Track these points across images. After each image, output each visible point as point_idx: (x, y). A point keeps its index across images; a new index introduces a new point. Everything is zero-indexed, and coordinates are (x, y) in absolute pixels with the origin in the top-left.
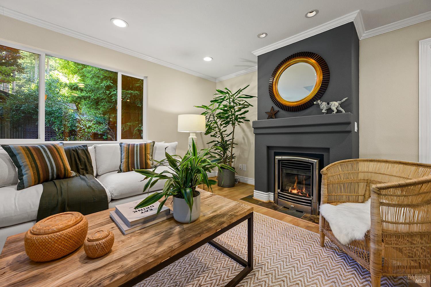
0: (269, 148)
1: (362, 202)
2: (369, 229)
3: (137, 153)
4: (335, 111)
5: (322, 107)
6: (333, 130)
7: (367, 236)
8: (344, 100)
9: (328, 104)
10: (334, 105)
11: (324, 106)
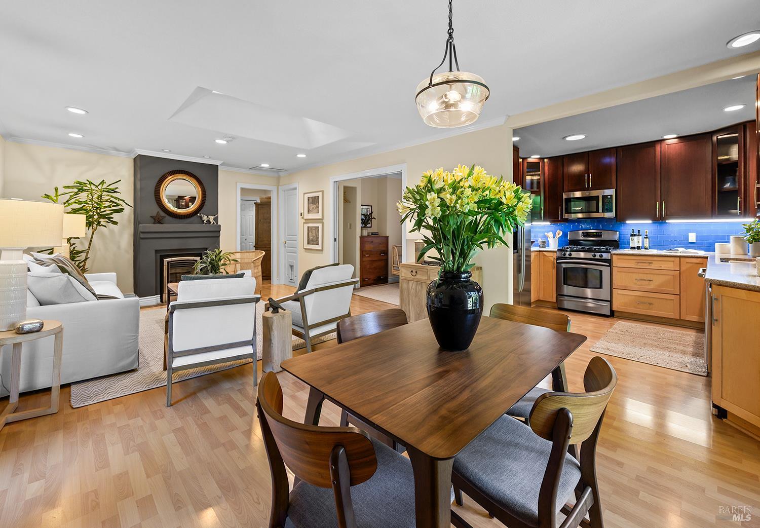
0: (157, 251)
4: (212, 223)
5: (204, 219)
8: (216, 216)
9: (208, 217)
10: (211, 218)
11: (205, 218)
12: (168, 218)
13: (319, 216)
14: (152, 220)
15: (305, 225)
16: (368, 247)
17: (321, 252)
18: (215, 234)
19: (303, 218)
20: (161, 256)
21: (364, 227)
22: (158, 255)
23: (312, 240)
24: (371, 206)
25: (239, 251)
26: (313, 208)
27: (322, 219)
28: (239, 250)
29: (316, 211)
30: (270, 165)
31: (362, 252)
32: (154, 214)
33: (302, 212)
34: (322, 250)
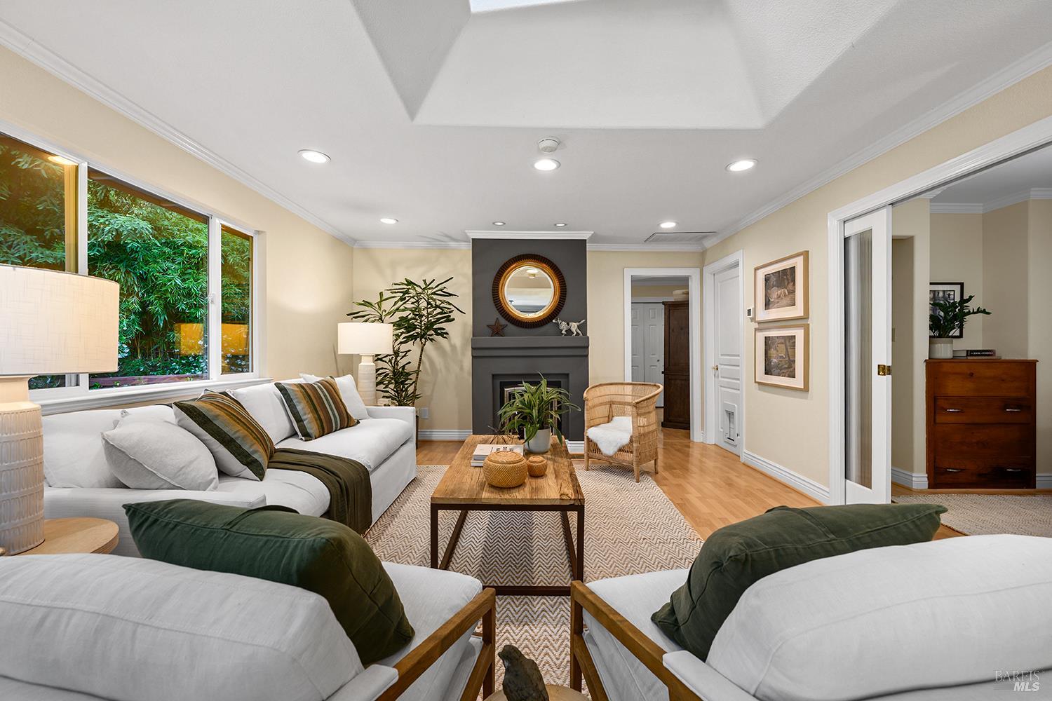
0: (494, 376)
1: (608, 422)
2: (631, 434)
3: (327, 400)
4: (575, 333)
5: (561, 328)
6: (571, 354)
7: (631, 441)
8: (582, 322)
9: (568, 324)
10: (574, 326)
11: (563, 326)
12: (511, 327)
13: (798, 311)
14: (490, 331)
15: (759, 334)
16: (954, 387)
17: (803, 394)
18: (580, 351)
19: (753, 320)
20: (501, 383)
21: (940, 336)
22: (498, 382)
23: (778, 366)
24: (962, 285)
25: (630, 381)
26: (779, 297)
27: (806, 316)
28: (629, 379)
29: (786, 301)
30: (677, 223)
31: (935, 399)
32: (493, 323)
33: (751, 307)
34: (806, 389)
